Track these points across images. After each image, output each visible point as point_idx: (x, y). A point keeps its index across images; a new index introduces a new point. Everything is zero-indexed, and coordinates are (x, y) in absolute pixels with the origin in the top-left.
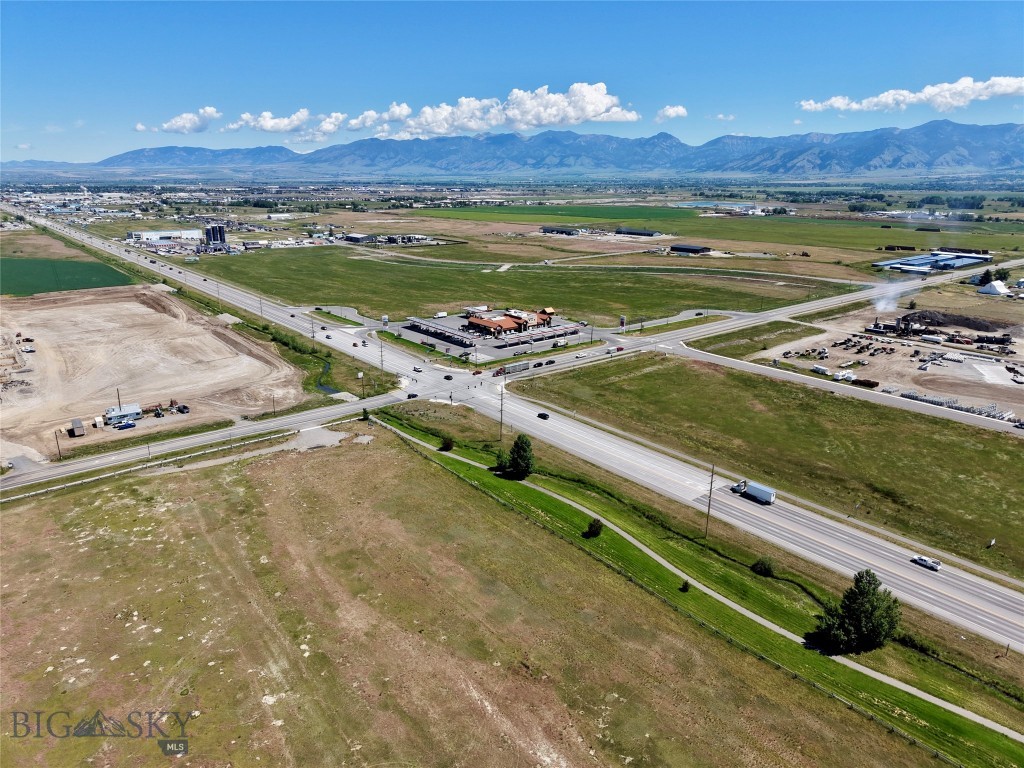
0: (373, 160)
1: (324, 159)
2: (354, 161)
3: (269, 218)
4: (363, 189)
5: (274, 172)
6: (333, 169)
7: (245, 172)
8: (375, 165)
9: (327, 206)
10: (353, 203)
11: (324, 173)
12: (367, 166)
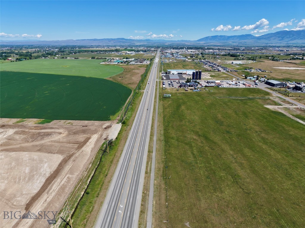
0: (283, 38)
1: (264, 38)
2: (275, 39)
3: (232, 63)
4: (277, 49)
5: (246, 42)
6: (266, 41)
7: (236, 43)
8: (283, 40)
9: (260, 58)
10: (272, 56)
11: (263, 43)
12: (280, 40)
